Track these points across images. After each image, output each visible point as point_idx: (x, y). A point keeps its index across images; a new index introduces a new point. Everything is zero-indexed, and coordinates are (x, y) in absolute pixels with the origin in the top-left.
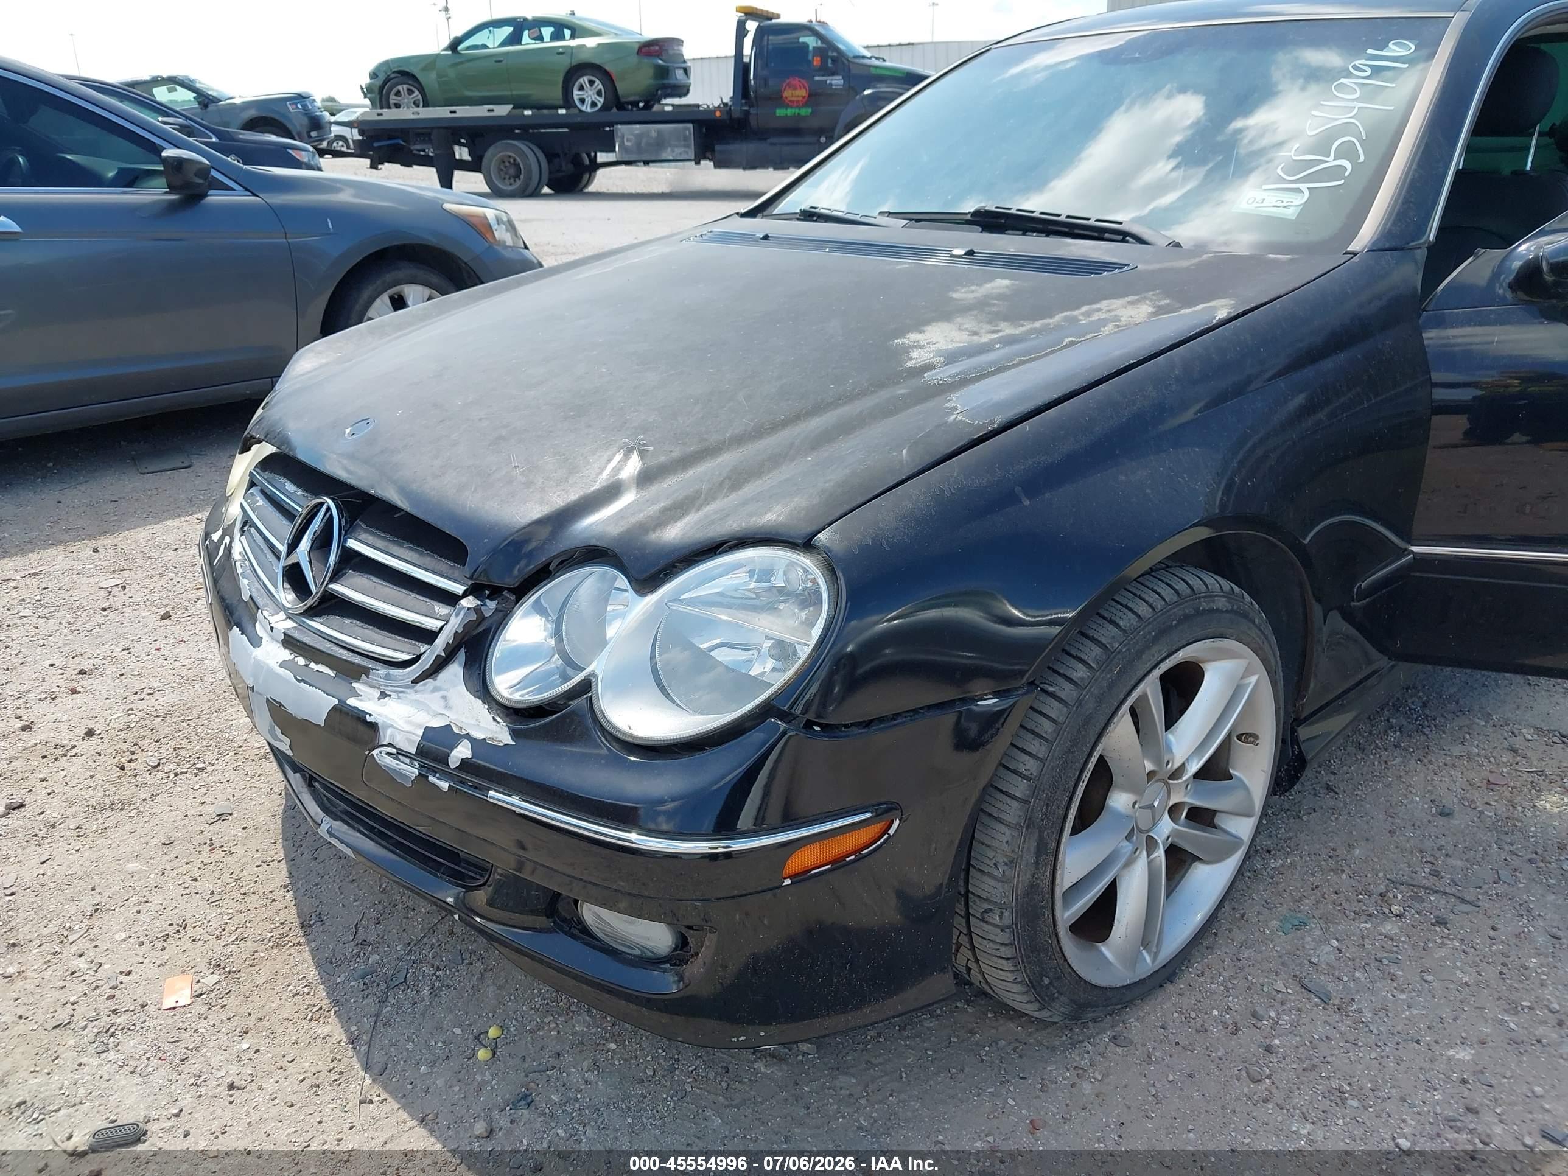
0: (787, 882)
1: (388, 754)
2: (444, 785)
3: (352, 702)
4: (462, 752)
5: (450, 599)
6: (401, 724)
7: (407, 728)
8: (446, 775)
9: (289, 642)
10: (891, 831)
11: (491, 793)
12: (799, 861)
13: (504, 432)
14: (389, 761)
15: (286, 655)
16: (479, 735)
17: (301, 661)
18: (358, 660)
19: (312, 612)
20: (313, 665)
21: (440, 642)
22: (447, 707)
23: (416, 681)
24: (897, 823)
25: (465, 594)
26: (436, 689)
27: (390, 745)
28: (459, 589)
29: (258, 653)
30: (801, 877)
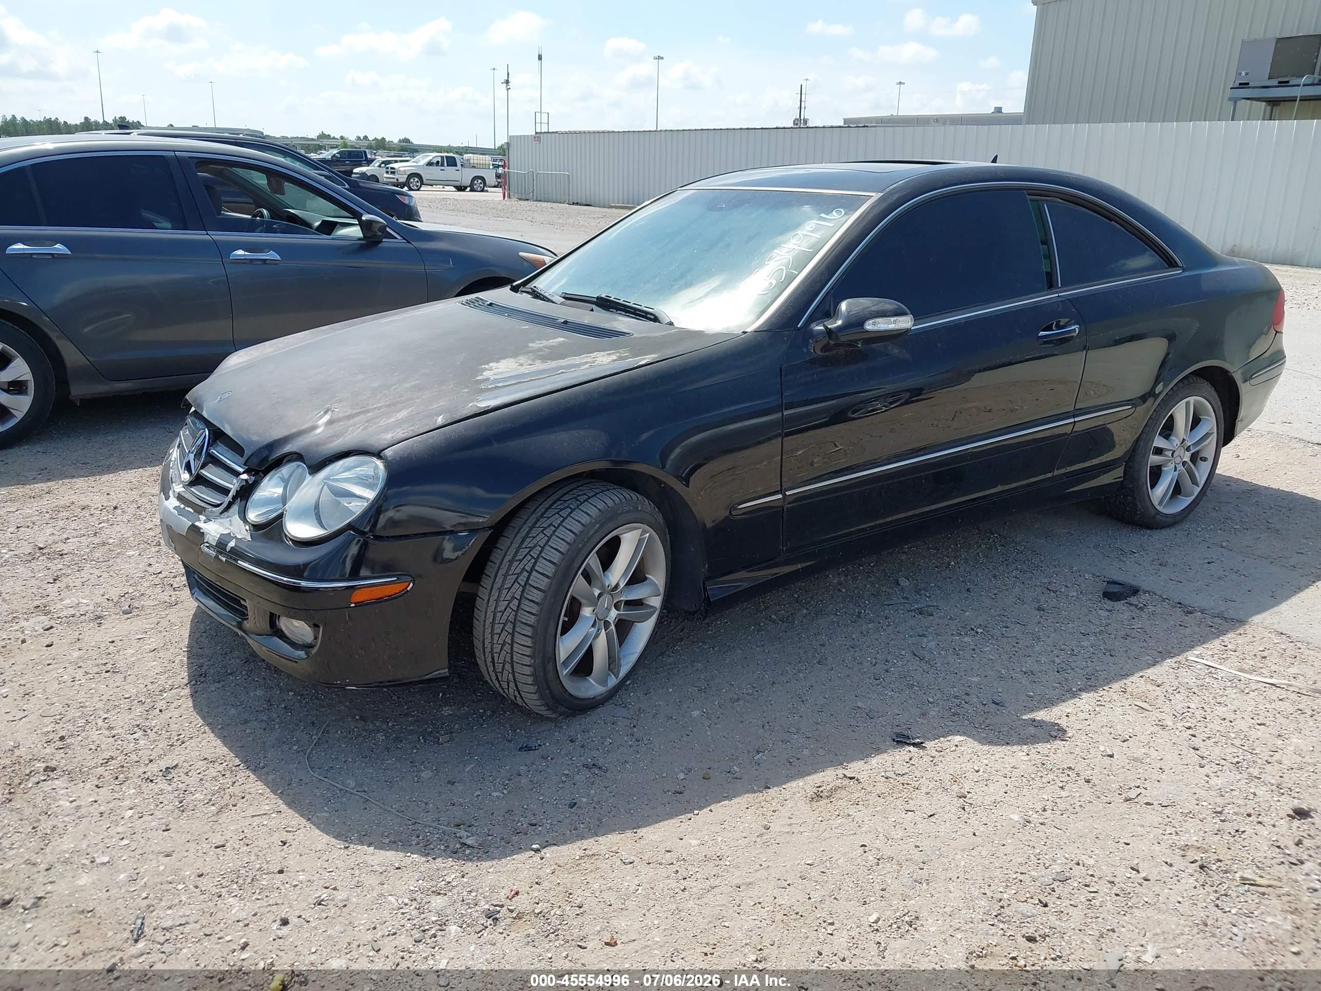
0: (353, 605)
1: (207, 547)
2: (224, 559)
3: (197, 524)
4: (232, 544)
5: (237, 474)
6: (213, 533)
7: (214, 534)
8: (226, 555)
9: (180, 498)
10: (408, 589)
11: (239, 562)
12: (358, 596)
13: (280, 400)
14: (206, 549)
15: (177, 503)
16: (239, 537)
17: (182, 506)
18: (203, 504)
19: (192, 484)
20: (187, 508)
21: (231, 495)
22: (231, 525)
23: (221, 513)
24: (411, 584)
25: (244, 473)
26: (228, 517)
27: (207, 542)
28: (241, 470)
29: (166, 503)
30: (359, 604)
